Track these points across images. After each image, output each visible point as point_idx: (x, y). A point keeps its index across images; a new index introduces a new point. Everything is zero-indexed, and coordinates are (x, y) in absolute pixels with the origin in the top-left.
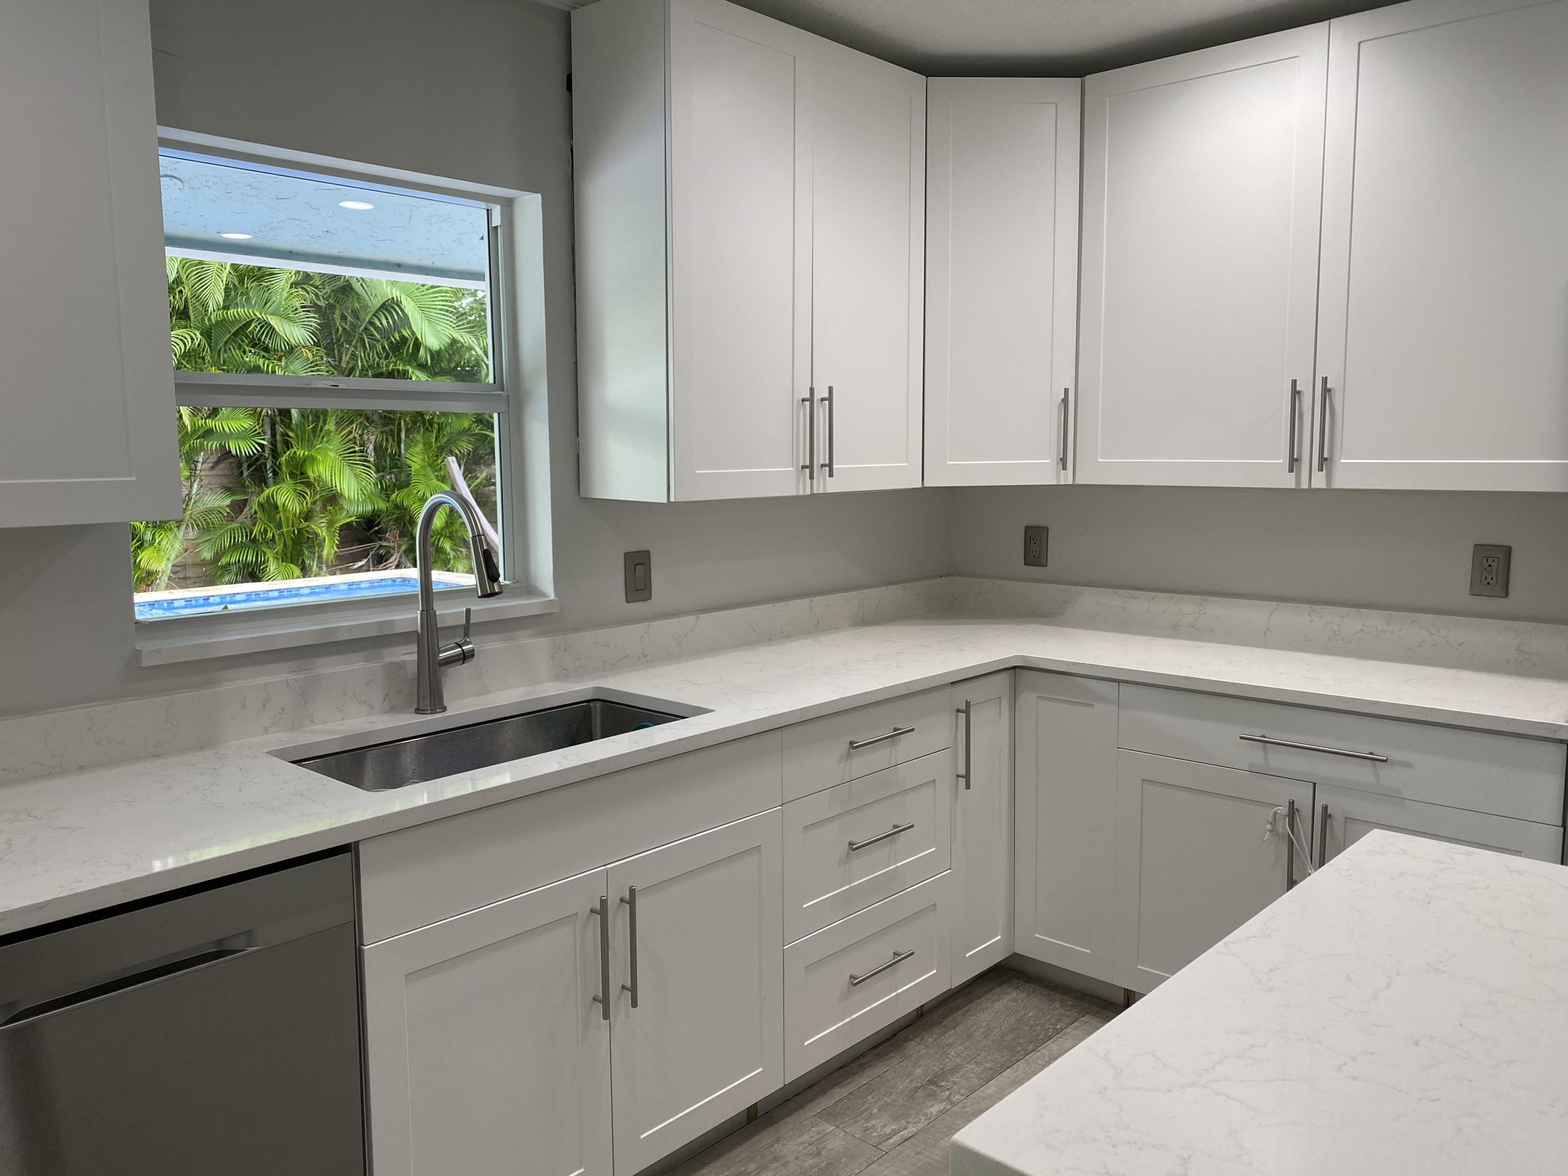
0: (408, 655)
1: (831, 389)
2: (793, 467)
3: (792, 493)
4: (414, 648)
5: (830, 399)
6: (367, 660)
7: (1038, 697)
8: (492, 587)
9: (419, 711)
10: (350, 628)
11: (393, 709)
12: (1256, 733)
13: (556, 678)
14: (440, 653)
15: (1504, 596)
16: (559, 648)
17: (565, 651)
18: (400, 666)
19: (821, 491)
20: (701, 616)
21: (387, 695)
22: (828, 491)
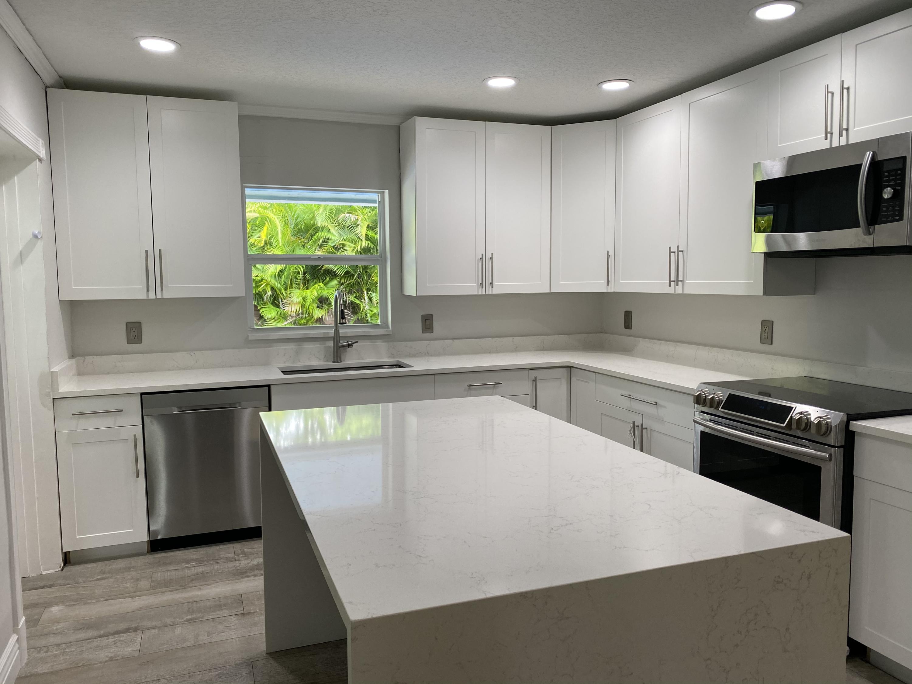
0: (331, 344)
1: (492, 254)
2: (476, 284)
3: (476, 293)
4: (332, 342)
5: (492, 258)
6: (320, 344)
7: (576, 379)
8: (343, 321)
9: (334, 362)
10: (314, 334)
11: (327, 361)
12: (626, 393)
13: (389, 357)
14: (340, 343)
15: (770, 343)
16: (391, 347)
17: (393, 348)
18: (330, 347)
19: (490, 293)
20: (455, 340)
21: (325, 356)
22: (494, 293)
